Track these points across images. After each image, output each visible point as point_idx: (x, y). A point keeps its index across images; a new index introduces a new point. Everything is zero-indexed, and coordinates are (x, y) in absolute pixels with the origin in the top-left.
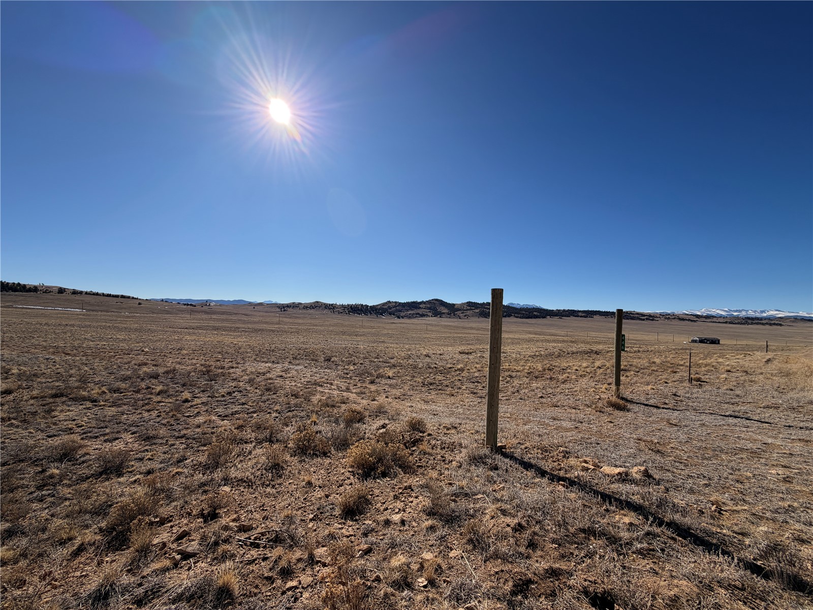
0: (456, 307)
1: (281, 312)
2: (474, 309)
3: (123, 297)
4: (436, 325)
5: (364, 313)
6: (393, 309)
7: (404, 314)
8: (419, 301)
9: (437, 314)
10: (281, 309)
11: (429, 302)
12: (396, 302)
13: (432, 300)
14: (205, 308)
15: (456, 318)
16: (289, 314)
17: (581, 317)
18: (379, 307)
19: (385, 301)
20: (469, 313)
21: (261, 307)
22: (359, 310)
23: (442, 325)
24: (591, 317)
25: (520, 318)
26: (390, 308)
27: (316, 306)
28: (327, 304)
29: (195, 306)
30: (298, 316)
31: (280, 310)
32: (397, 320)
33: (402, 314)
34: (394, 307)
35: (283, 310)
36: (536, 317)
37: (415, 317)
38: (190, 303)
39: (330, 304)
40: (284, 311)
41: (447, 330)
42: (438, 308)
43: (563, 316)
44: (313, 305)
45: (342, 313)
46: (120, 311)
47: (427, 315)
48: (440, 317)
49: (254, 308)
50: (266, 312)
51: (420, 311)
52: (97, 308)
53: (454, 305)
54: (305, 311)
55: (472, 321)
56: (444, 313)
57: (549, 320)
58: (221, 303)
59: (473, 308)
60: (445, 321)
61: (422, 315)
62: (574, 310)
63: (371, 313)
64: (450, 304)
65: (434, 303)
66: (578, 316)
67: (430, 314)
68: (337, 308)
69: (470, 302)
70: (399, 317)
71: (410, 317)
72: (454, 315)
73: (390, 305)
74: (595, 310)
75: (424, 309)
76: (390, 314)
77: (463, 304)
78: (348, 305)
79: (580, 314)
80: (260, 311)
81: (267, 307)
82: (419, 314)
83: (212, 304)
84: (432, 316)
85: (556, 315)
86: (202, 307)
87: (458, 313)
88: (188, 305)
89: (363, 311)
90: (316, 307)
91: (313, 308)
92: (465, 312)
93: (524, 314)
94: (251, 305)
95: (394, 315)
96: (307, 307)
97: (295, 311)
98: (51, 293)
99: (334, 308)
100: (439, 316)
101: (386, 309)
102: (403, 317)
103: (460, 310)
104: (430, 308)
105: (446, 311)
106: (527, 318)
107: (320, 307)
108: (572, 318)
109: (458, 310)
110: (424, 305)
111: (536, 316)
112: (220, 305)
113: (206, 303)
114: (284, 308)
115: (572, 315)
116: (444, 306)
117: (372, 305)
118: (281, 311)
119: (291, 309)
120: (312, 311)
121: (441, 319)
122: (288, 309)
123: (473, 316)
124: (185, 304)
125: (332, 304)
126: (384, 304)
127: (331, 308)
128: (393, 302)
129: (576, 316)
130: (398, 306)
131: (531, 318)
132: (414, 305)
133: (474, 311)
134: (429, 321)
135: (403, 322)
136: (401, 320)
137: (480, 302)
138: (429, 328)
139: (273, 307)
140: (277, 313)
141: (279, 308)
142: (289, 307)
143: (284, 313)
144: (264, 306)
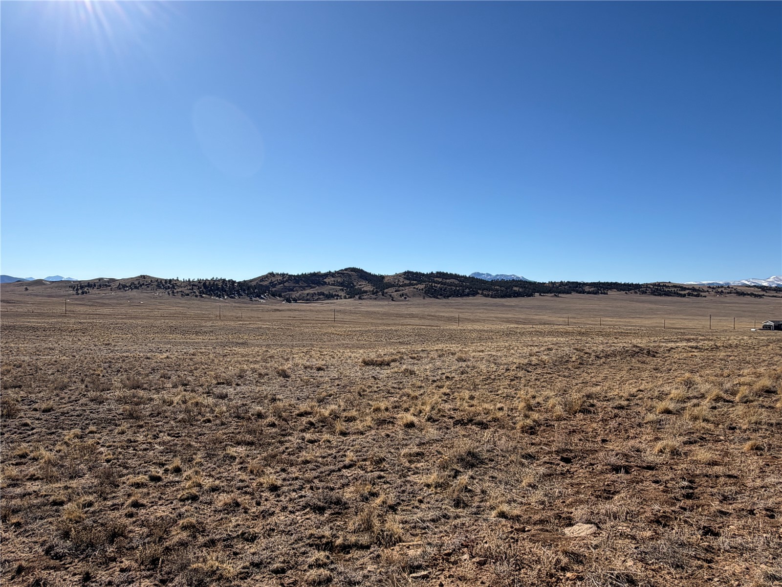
0: (386, 280)
1: (77, 297)
2: (416, 284)
4: (351, 312)
5: (227, 295)
6: (279, 287)
7: (298, 295)
8: (323, 271)
9: (354, 293)
10: (77, 290)
11: (340, 273)
12: (283, 275)
13: (346, 270)
15: (387, 299)
16: (91, 300)
17: (589, 293)
18: (254, 283)
19: (265, 273)
20: (407, 290)
21: (39, 287)
22: (218, 289)
23: (360, 313)
24: (605, 294)
25: (492, 297)
26: (274, 286)
27: (142, 283)
28: (162, 280)
30: (107, 301)
31: (75, 293)
32: (285, 305)
33: (295, 295)
34: (280, 284)
35: (80, 292)
36: (517, 295)
37: (317, 300)
39: (166, 281)
40: (83, 293)
41: (370, 320)
42: (355, 284)
43: (560, 293)
44: (136, 283)
45: (188, 295)
47: (338, 296)
48: (360, 298)
49: (26, 289)
50: (49, 296)
51: (325, 290)
53: (382, 277)
54: (120, 293)
55: (413, 304)
56: (366, 292)
57: (537, 300)
59: (415, 282)
60: (368, 305)
61: (329, 296)
62: (577, 283)
63: (240, 295)
64: (375, 276)
65: (350, 276)
66: (584, 292)
67: (342, 294)
68: (180, 286)
69: (409, 272)
70: (288, 301)
71: (308, 300)
72: (383, 295)
73: (274, 279)
74: (610, 281)
75: (333, 285)
76: (274, 295)
77: (397, 275)
78: (199, 281)
79: (587, 289)
80: (37, 296)
81: (52, 288)
82: (323, 294)
84: (345, 298)
85: (550, 292)
87: (389, 290)
89: (225, 291)
90: (141, 286)
91: (136, 288)
92: (401, 288)
93: (497, 290)
94: (22, 285)
95: (280, 296)
96: (124, 286)
97: (102, 293)
99: (173, 287)
100: (357, 297)
101: (267, 287)
102: (295, 300)
103: (393, 286)
104: (341, 284)
105: (368, 288)
106: (502, 297)
107: (148, 285)
108: (574, 295)
109: (390, 285)
110: (333, 279)
111: (517, 293)
114: (82, 288)
115: (574, 291)
116: (366, 280)
117: (241, 280)
118: (78, 294)
119: (95, 291)
120: (134, 293)
121: (360, 301)
122: (91, 290)
123: (414, 296)
125: (170, 280)
126: (263, 278)
127: (170, 286)
128: (278, 274)
129: (580, 293)
130: (287, 281)
131: (510, 296)
132: (314, 279)
133: (416, 287)
134: (340, 305)
135: (296, 308)
136: (293, 305)
137: (426, 271)
138: (339, 316)
139: (61, 287)
140: (71, 297)
141: (74, 288)
142: (91, 287)
143: (83, 296)
144: (44, 286)
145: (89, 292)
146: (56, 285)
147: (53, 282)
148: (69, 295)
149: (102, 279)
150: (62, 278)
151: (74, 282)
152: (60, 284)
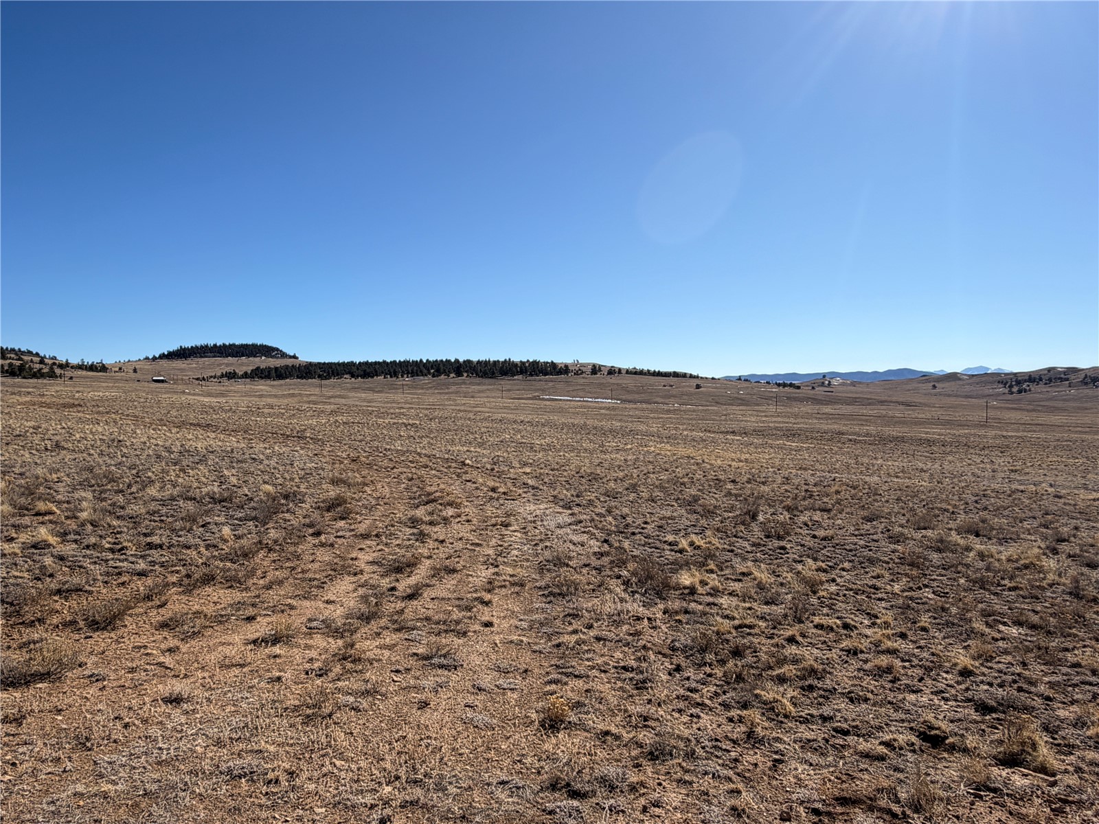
1: (1010, 397)
3: (676, 375)
10: (1011, 386)
14: (819, 390)
16: (1031, 402)
21: (953, 383)
29: (798, 388)
30: (1060, 404)
31: (1006, 391)
35: (1015, 389)
38: (789, 382)
40: (1020, 392)
46: (667, 401)
49: (934, 387)
50: (967, 397)
52: (637, 397)
58: (856, 379)
80: (949, 396)
81: (970, 384)
83: (834, 382)
86: (813, 388)
88: (784, 385)
94: (928, 381)
97: (1053, 391)
98: (584, 375)
112: (853, 384)
113: (823, 381)
114: (1019, 383)
118: (1012, 393)
119: (1041, 388)
122: (1033, 387)
124: (779, 385)
139: (986, 383)
140: (999, 398)
141: (1005, 384)
142: (1034, 381)
143: (1019, 396)
144: (961, 383)
145: (1030, 390)
146: (977, 380)
147: (973, 375)
148: (999, 394)
149: (1054, 368)
150: (988, 369)
151: (1006, 374)
152: (983, 379)
